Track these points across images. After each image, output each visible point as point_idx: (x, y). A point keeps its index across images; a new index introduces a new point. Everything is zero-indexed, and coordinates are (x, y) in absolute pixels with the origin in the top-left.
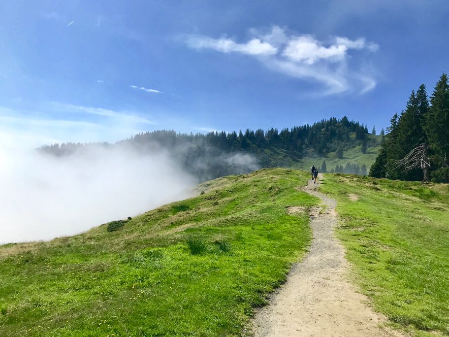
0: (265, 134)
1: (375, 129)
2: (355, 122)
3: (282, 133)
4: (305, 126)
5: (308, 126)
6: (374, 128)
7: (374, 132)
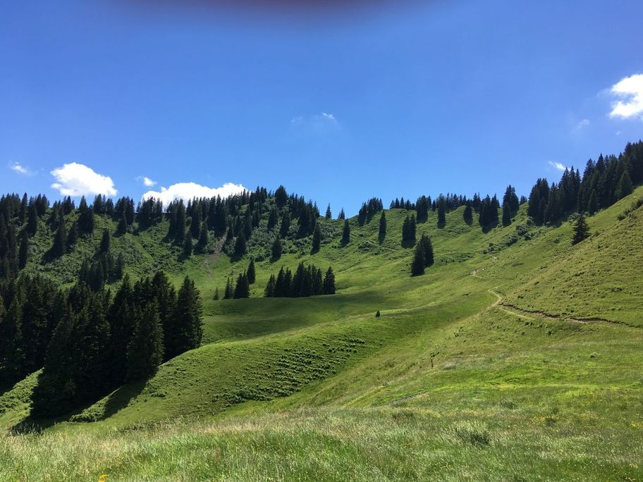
0: (135, 207)
1: (331, 210)
2: (299, 197)
3: (171, 207)
4: (213, 199)
5: (219, 199)
6: (329, 208)
7: (329, 214)
